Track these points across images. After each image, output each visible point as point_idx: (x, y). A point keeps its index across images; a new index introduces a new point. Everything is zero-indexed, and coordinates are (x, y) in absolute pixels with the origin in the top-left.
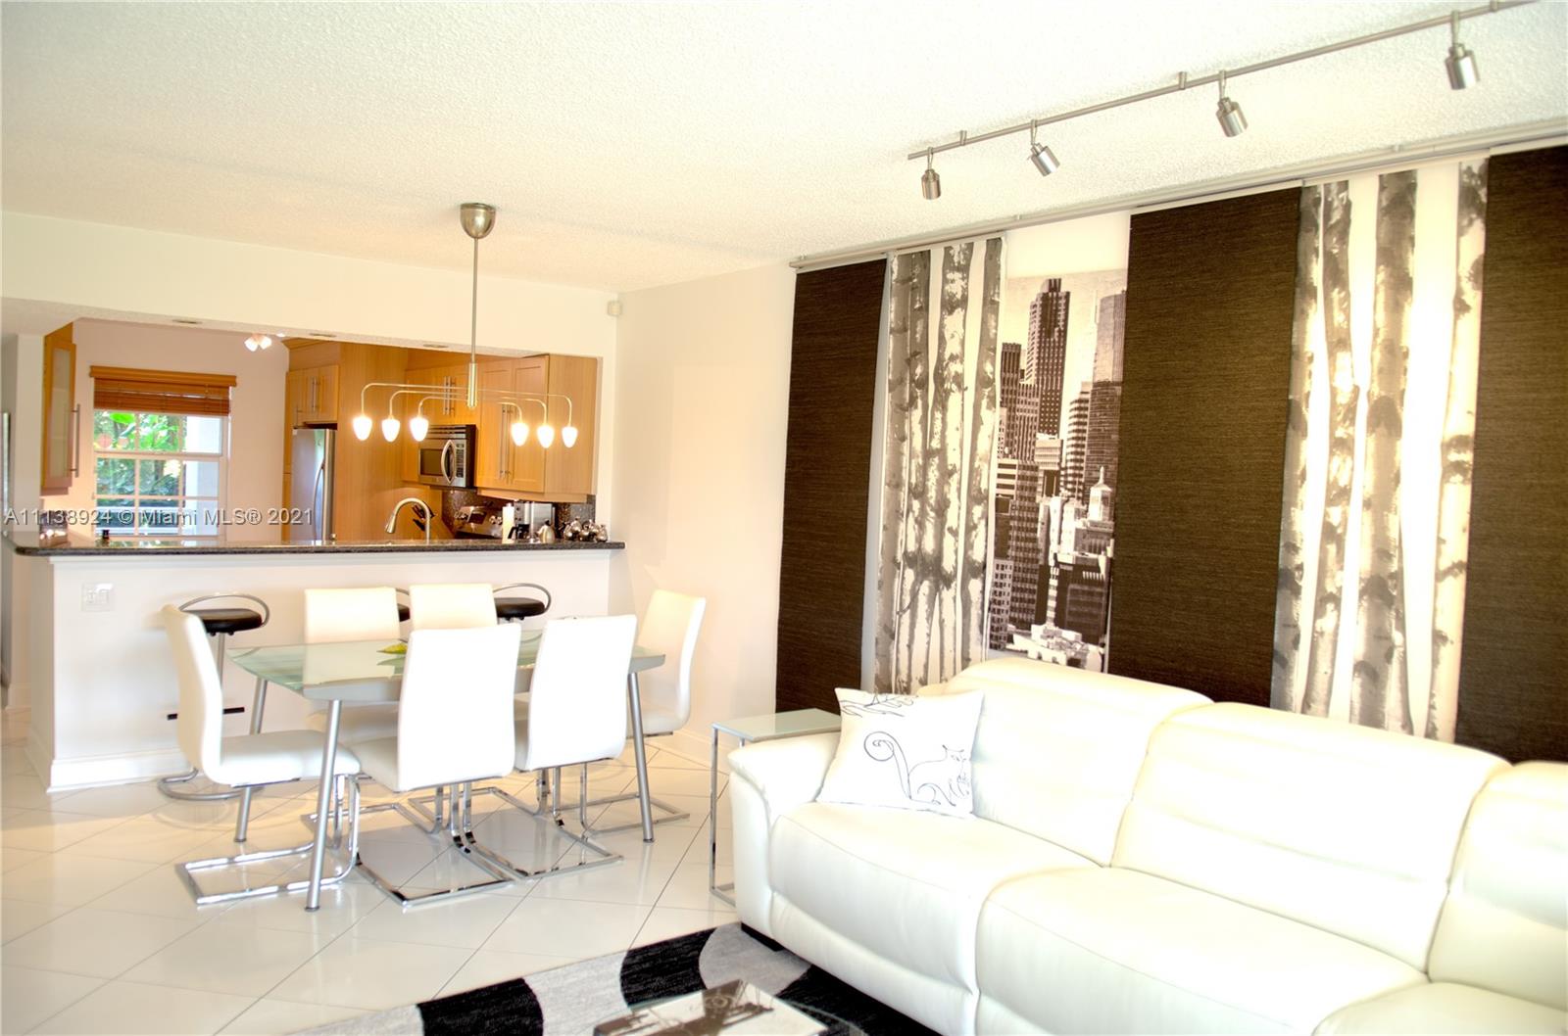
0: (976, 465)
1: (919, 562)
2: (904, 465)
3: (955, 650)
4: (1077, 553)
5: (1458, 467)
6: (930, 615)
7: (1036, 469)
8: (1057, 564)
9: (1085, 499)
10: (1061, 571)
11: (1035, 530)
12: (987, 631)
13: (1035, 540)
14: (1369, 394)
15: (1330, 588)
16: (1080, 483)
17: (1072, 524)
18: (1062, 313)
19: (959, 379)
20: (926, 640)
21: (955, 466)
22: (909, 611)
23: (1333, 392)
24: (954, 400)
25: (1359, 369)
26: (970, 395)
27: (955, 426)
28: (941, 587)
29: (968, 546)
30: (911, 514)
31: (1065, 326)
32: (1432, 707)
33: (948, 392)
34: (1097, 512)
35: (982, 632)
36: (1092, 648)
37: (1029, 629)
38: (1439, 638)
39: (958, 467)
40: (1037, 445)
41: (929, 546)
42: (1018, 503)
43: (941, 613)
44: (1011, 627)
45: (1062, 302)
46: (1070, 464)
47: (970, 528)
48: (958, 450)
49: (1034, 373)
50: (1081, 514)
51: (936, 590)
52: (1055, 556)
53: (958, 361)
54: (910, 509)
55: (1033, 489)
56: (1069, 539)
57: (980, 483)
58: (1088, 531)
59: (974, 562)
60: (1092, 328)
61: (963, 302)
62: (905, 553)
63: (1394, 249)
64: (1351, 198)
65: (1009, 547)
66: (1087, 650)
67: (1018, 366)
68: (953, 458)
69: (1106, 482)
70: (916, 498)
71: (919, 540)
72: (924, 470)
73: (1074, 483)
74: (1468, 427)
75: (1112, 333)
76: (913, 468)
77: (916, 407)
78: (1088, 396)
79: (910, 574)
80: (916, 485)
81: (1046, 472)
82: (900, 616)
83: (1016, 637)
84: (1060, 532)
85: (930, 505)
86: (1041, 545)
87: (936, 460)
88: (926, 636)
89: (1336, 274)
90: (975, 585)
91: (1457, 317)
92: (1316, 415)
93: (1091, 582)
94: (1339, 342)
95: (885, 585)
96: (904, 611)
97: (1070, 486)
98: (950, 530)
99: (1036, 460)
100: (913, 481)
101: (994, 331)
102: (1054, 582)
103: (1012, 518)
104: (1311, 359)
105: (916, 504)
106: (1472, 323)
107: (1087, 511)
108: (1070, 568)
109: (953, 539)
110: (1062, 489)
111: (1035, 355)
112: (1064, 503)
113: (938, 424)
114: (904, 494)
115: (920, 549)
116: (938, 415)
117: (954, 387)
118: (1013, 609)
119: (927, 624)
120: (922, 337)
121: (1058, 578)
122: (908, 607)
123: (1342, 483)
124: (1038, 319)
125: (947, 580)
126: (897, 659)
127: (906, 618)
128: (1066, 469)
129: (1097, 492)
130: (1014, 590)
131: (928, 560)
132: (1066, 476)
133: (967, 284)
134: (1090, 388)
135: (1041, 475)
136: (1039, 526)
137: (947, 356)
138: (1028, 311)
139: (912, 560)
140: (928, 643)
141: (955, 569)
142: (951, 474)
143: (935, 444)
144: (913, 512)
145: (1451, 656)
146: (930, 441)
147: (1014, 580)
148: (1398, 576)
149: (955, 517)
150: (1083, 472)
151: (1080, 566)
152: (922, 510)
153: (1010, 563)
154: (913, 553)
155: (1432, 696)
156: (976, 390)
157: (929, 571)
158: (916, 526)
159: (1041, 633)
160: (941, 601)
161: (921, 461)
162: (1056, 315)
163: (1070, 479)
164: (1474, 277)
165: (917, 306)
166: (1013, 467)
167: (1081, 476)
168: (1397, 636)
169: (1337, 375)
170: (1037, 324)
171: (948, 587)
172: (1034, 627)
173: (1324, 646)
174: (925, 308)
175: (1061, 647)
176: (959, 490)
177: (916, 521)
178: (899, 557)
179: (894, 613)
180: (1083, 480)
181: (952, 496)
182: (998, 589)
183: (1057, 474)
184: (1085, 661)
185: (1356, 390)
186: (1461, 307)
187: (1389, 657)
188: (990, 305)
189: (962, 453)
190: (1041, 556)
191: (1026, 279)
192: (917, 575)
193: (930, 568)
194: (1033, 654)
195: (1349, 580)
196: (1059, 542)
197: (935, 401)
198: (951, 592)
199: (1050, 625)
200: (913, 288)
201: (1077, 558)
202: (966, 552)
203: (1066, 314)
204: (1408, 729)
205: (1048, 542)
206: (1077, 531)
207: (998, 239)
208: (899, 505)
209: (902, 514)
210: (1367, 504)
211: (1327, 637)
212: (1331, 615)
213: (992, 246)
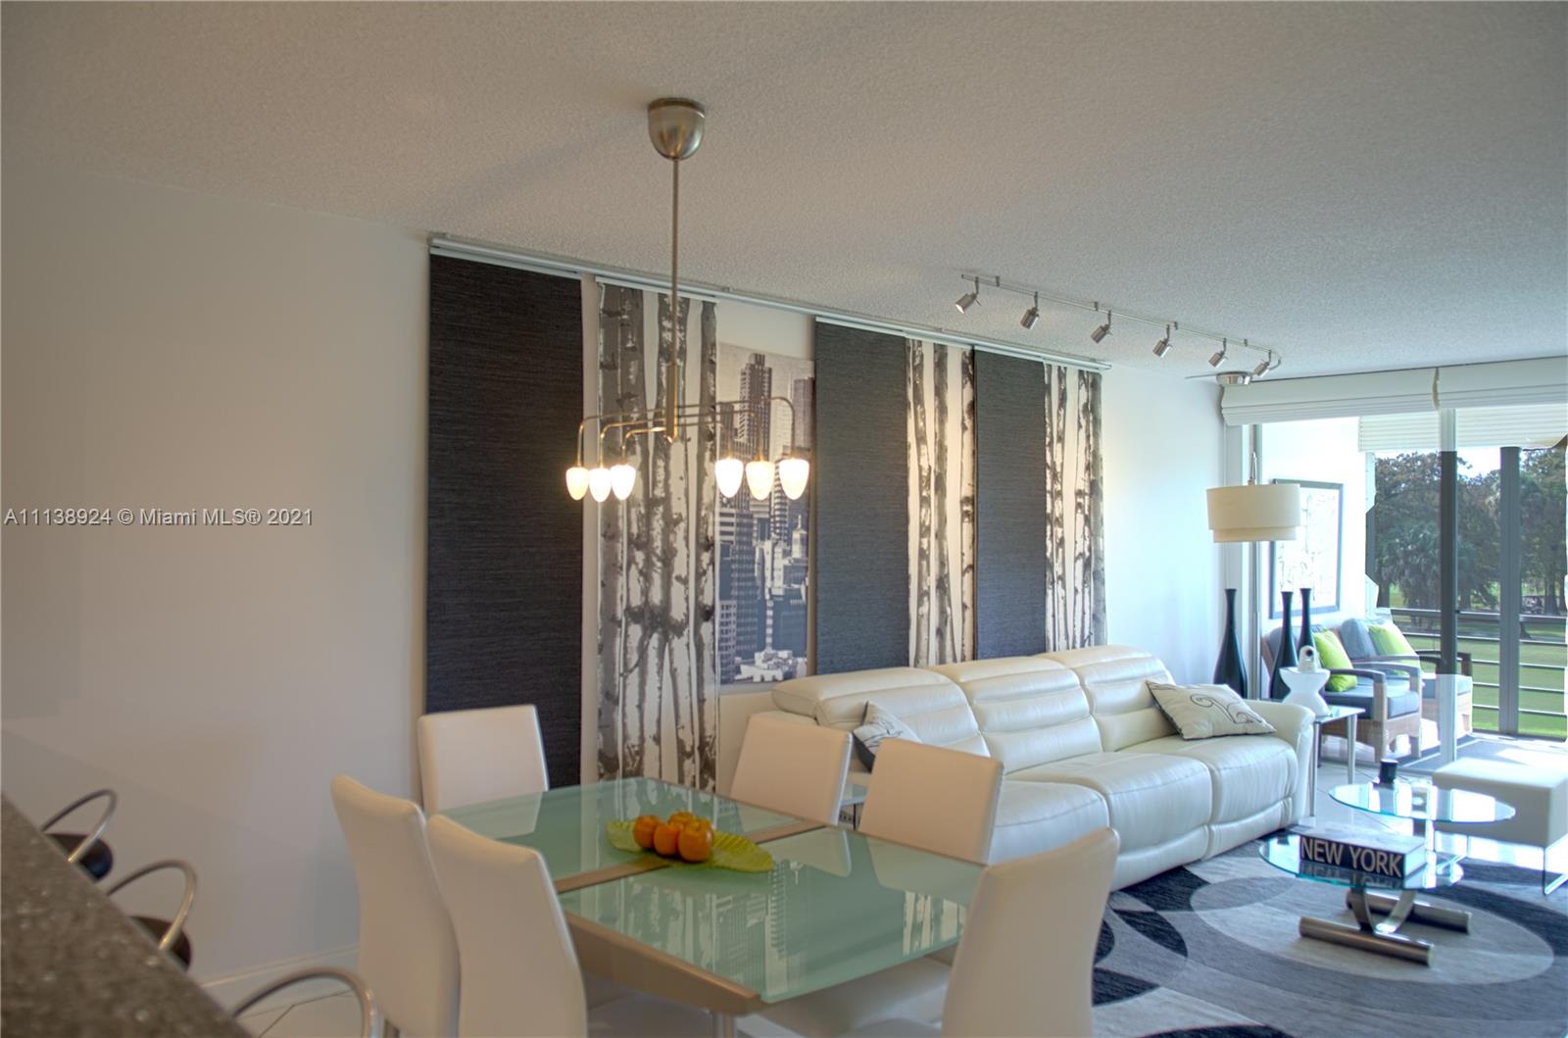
0: (703, 513)
1: (647, 615)
2: (620, 514)
3: (691, 695)
4: (785, 586)
5: (967, 512)
6: (661, 667)
7: (751, 517)
8: (772, 596)
9: (789, 542)
10: (775, 602)
11: (753, 571)
12: (719, 669)
13: (753, 579)
14: (935, 471)
15: (925, 588)
16: (785, 528)
17: (781, 563)
18: (766, 385)
20: (658, 694)
21: (680, 515)
22: (637, 670)
23: (920, 469)
24: (677, 450)
25: (930, 455)
26: (693, 447)
27: (679, 476)
28: (671, 637)
29: (699, 591)
30: (633, 567)
31: (769, 396)
32: (963, 645)
34: (797, 551)
35: (715, 671)
36: (800, 660)
37: (753, 657)
38: (964, 607)
39: (684, 515)
41: (656, 597)
42: (737, 548)
43: (671, 662)
44: (738, 659)
45: (767, 375)
46: (777, 513)
47: (700, 574)
48: (683, 499)
49: (745, 433)
50: (787, 553)
51: (665, 640)
52: (770, 590)
54: (631, 561)
55: (750, 535)
56: (779, 574)
57: (706, 530)
58: (793, 567)
59: (705, 606)
61: (682, 353)
62: (628, 610)
63: (940, 391)
64: (924, 351)
65: (731, 588)
66: (797, 663)
67: (732, 424)
68: (678, 507)
69: (803, 527)
70: (638, 549)
71: (645, 592)
72: (647, 519)
73: (780, 528)
75: (802, 409)
76: (634, 516)
77: (634, 453)
79: (636, 631)
80: (639, 536)
81: (760, 520)
82: (625, 678)
83: (743, 668)
84: (773, 569)
85: (656, 555)
86: (759, 582)
87: (661, 509)
88: (657, 690)
89: (919, 399)
90: (706, 628)
91: (963, 433)
92: (913, 481)
93: (798, 606)
94: (921, 439)
95: (605, 648)
96: (631, 671)
97: (778, 531)
98: (678, 578)
99: (751, 509)
100: (635, 530)
101: (713, 389)
102: (770, 613)
103: (733, 562)
105: (640, 556)
106: (968, 435)
107: (791, 551)
108: (781, 599)
109: (683, 587)
110: (773, 534)
111: (746, 417)
112: (774, 545)
113: (661, 472)
114: (622, 546)
115: (646, 602)
116: (661, 463)
118: (739, 643)
119: (657, 678)
120: (637, 378)
121: (772, 608)
122: (636, 665)
123: (927, 524)
124: (747, 386)
125: (679, 629)
126: (624, 725)
127: (634, 678)
128: (774, 516)
129: (796, 535)
130: (739, 625)
131: (656, 612)
132: (775, 522)
133: (685, 337)
134: (788, 451)
135: (755, 522)
136: (756, 566)
138: (739, 377)
139: (635, 615)
140: (660, 697)
141: (687, 616)
142: (676, 523)
143: (659, 492)
144: (637, 564)
145: (969, 615)
146: (653, 489)
147: (738, 617)
148: (947, 576)
149: (682, 565)
150: (787, 520)
151: (791, 594)
152: (648, 562)
153: (734, 602)
154: (639, 607)
155: (963, 639)
156: (699, 442)
157: (658, 623)
158: (641, 579)
159: (763, 657)
160: (670, 650)
161: (643, 511)
162: (762, 386)
163: (778, 525)
164: (968, 412)
165: (630, 345)
166: (731, 515)
167: (785, 522)
168: (948, 610)
169: (922, 460)
170: (747, 390)
171: (680, 635)
172: (757, 655)
173: (924, 622)
174: (639, 349)
175: (778, 666)
176: (687, 539)
177: (641, 572)
178: (620, 613)
179: (617, 675)
180: (787, 526)
181: (679, 544)
182: (725, 628)
183: (768, 520)
184: (796, 672)
185: (930, 468)
186: (964, 428)
187: (946, 623)
188: (708, 364)
189: (687, 503)
190: (759, 592)
191: (737, 347)
192: (645, 629)
193: (656, 620)
194: (757, 679)
195: (931, 582)
196: (773, 578)
197: (656, 448)
198: (684, 639)
199: (769, 650)
200: (622, 325)
201: (786, 590)
202: (697, 598)
203: (770, 387)
204: (955, 660)
205: (763, 580)
206: (785, 567)
207: (714, 304)
208: (616, 558)
209: (621, 568)
210: (936, 536)
211: (925, 618)
212: (926, 604)
213: (708, 309)
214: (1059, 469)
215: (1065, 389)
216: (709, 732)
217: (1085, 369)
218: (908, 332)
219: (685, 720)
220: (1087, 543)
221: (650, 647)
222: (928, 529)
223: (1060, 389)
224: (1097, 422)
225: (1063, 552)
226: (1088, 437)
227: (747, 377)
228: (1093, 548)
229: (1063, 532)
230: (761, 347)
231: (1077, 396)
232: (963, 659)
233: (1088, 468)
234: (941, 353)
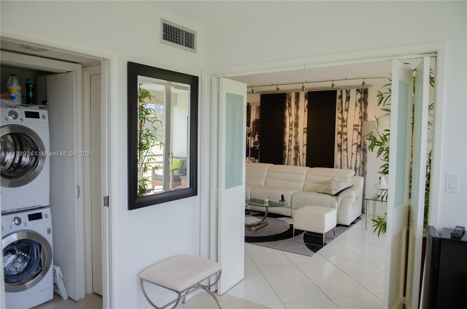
5: (305, 132)
8: (250, 147)
9: (255, 137)
14: (294, 122)
15: (290, 149)
17: (253, 141)
23: (290, 122)
25: (293, 118)
31: (251, 110)
32: (303, 163)
34: (256, 139)
36: (256, 160)
38: (304, 154)
45: (250, 107)
46: (252, 132)
50: (254, 140)
58: (255, 142)
60: (255, 111)
63: (297, 103)
64: (292, 95)
69: (258, 135)
74: (306, 126)
75: (258, 112)
81: (248, 133)
84: (251, 142)
89: (290, 106)
91: (305, 112)
92: (288, 125)
93: (256, 150)
94: (290, 115)
102: (250, 150)
104: (287, 117)
106: (306, 113)
110: (251, 136)
112: (251, 138)
121: (250, 149)
123: (291, 134)
129: (256, 136)
134: (255, 120)
145: (305, 156)
148: (298, 146)
151: (254, 147)
155: (303, 162)
162: (249, 109)
164: (306, 107)
167: (254, 134)
168: (299, 154)
169: (290, 119)
175: (251, 160)
183: (250, 133)
184: (255, 162)
185: (293, 121)
186: (305, 111)
187: (298, 157)
195: (292, 147)
196: (251, 144)
199: (250, 157)
201: (254, 146)
204: (300, 165)
205: (249, 144)
206: (254, 142)
210: (294, 137)
211: (290, 155)
214: (345, 119)
215: (349, 96)
217: (360, 88)
218: (287, 91)
220: (359, 140)
223: (347, 96)
224: (366, 104)
225: (347, 142)
226: (361, 109)
228: (362, 142)
229: (347, 137)
231: (355, 97)
232: (303, 167)
233: (361, 118)
234: (297, 94)
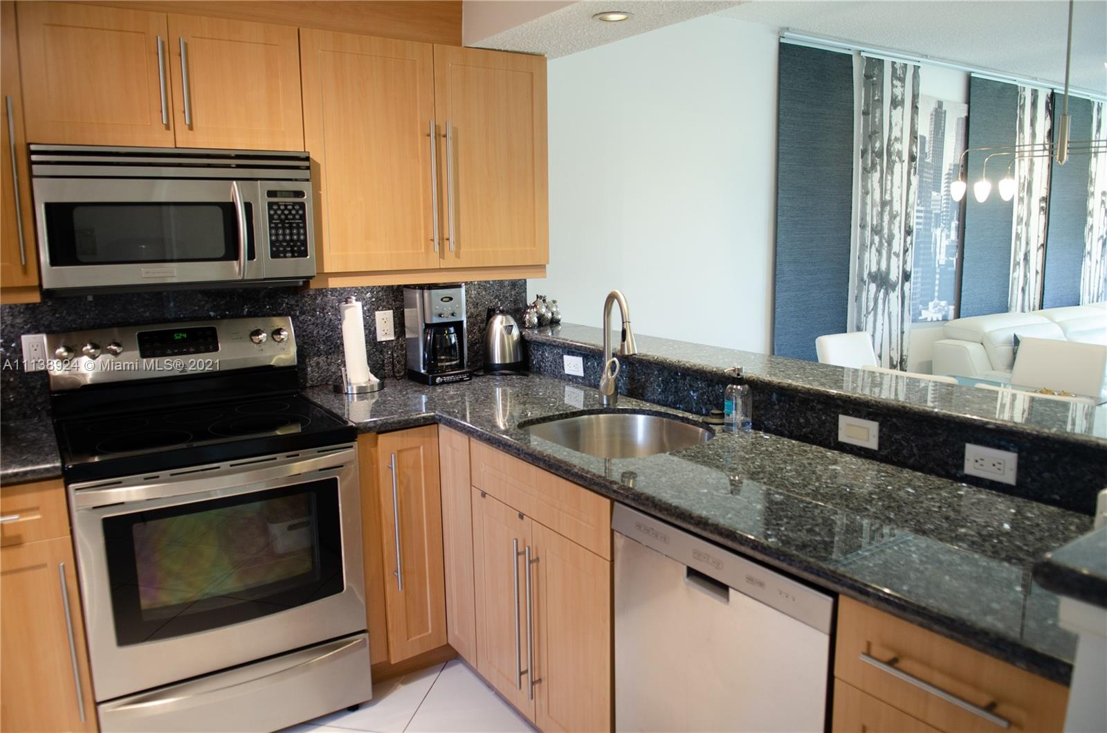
0: (908, 210)
1: (879, 278)
2: (868, 212)
3: (897, 329)
4: (946, 258)
5: (1043, 207)
6: (884, 311)
7: (931, 212)
8: (939, 265)
9: (949, 229)
10: (941, 269)
11: (931, 248)
12: (911, 312)
13: (931, 253)
14: (1027, 180)
15: (1018, 260)
16: (948, 220)
17: (945, 243)
18: (943, 122)
19: (899, 154)
20: (882, 328)
21: (897, 212)
22: (872, 313)
24: (897, 167)
25: (1025, 168)
26: (906, 165)
27: (898, 186)
28: (889, 291)
29: (905, 262)
30: (873, 246)
31: (944, 130)
32: (1035, 300)
33: (894, 162)
34: (953, 235)
35: (909, 314)
36: (951, 308)
37: (928, 305)
38: (1037, 272)
39: (899, 212)
40: (932, 198)
41: (884, 266)
42: (923, 233)
43: (889, 308)
44: (921, 306)
45: (943, 115)
46: (945, 209)
47: (906, 251)
48: (899, 201)
49: (931, 155)
50: (948, 237)
51: (887, 294)
52: (938, 261)
53: (899, 142)
54: (872, 243)
55: (930, 224)
56: (943, 250)
57: (910, 222)
58: (950, 246)
59: (907, 271)
60: (954, 133)
61: (902, 103)
62: (870, 273)
63: (1033, 122)
65: (920, 260)
66: (949, 310)
67: (925, 150)
68: (897, 206)
69: (956, 219)
70: (876, 235)
71: (879, 263)
72: (881, 214)
73: (945, 220)
75: (961, 138)
76: (875, 213)
77: (876, 171)
78: (951, 172)
79: (873, 287)
80: (877, 225)
81: (936, 214)
82: (867, 317)
83: (923, 312)
84: (940, 247)
85: (885, 238)
86: (933, 256)
87: (888, 208)
88: (881, 325)
89: (1022, 128)
90: (907, 286)
91: (1044, 152)
93: (951, 272)
95: (858, 298)
96: (870, 313)
97: (944, 222)
98: (895, 253)
99: (932, 207)
100: (875, 223)
101: (916, 126)
102: (937, 276)
103: (921, 242)
105: (877, 239)
106: (1046, 153)
107: (950, 235)
108: (943, 267)
109: (897, 259)
110: (941, 224)
111: (932, 145)
112: (942, 231)
113: (889, 183)
115: (879, 269)
116: (889, 177)
117: (897, 159)
118: (921, 296)
119: (882, 318)
120: (879, 120)
121: (939, 273)
122: (872, 310)
123: (1021, 216)
124: (933, 123)
125: (893, 287)
127: (871, 317)
128: (943, 212)
129: (953, 224)
130: (922, 284)
131: (883, 276)
132: (943, 216)
133: (904, 91)
134: (952, 168)
135: (933, 216)
136: (932, 245)
137: (893, 138)
138: (929, 117)
139: (874, 277)
140: (883, 330)
141: (898, 278)
142: (895, 217)
143: (888, 197)
144: (875, 244)
145: (1039, 278)
146: (885, 195)
147: (922, 279)
148: (1029, 251)
149: (897, 246)
150: (949, 214)
152: (881, 242)
153: (920, 269)
154: (875, 272)
155: (1035, 295)
156: (909, 162)
157: (884, 282)
158: (877, 254)
159: (933, 306)
160: (889, 300)
161: (879, 209)
162: (941, 123)
163: (944, 218)
164: (1047, 137)
165: (876, 98)
166: (922, 211)
167: (948, 216)
168: (1028, 274)
169: (1021, 171)
170: (933, 126)
171: (894, 290)
173: (1016, 282)
174: (881, 101)
175: (940, 311)
176: (900, 227)
177: (877, 250)
178: (865, 277)
179: (863, 315)
181: (896, 231)
182: (915, 286)
183: (939, 214)
184: (948, 315)
185: (1025, 177)
186: (1045, 149)
188: (915, 109)
189: (901, 203)
190: (933, 262)
191: (930, 97)
192: (877, 287)
193: (882, 280)
194: (929, 319)
195: (1021, 256)
196: (940, 253)
197: (887, 167)
198: (896, 293)
199: (936, 301)
200: (873, 84)
201: (946, 261)
202: (903, 266)
203: (945, 123)
204: (1030, 310)
205: (935, 254)
206: (947, 246)
207: (919, 67)
208: (865, 240)
209: (867, 247)
210: (1026, 224)
211: (1017, 280)
212: (1018, 270)
213: (916, 68)
214: (1094, 176)
215: (1101, 119)
216: (904, 354)
218: (1018, 81)
219: (894, 345)
220: (1105, 229)
221: (880, 298)
222: (1022, 219)
223: (1098, 118)
225: (1092, 235)
227: (933, 117)
229: (1093, 221)
230: (941, 98)
232: (1034, 310)
234: (1035, 93)
